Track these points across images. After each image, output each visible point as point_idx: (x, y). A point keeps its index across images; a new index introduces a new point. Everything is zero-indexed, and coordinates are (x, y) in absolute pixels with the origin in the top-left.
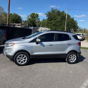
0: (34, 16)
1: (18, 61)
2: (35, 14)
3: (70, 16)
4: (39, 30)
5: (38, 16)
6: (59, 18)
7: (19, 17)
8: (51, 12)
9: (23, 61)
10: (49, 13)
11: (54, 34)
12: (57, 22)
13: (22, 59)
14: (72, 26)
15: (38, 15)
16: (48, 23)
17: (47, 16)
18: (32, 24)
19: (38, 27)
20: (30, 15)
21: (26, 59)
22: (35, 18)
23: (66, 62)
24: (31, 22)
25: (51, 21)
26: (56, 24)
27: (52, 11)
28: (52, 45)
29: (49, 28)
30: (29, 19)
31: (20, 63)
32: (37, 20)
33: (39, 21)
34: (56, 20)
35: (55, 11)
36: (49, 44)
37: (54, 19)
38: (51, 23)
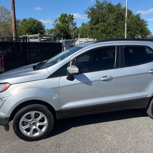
0: (66, 20)
1: (23, 129)
2: (67, 16)
3: (132, 12)
4: (76, 43)
5: (73, 19)
6: (111, 18)
7: (40, 24)
8: (95, 8)
9: (37, 128)
10: (92, 10)
11: (113, 47)
12: (109, 25)
13: (34, 124)
14: (138, 30)
15: (73, 16)
16: (92, 29)
17: (89, 16)
18: (62, 33)
19: (74, 38)
20: (59, 19)
21: (46, 122)
22: (67, 22)
23: (148, 116)
24: (61, 31)
25: (97, 25)
26: (107, 29)
27: (97, 6)
29: (94, 38)
30: (58, 26)
31: (29, 134)
32: (71, 26)
33: (75, 28)
34: (107, 22)
35: (104, 4)
36: (103, 77)
37: (103, 21)
38: (97, 29)
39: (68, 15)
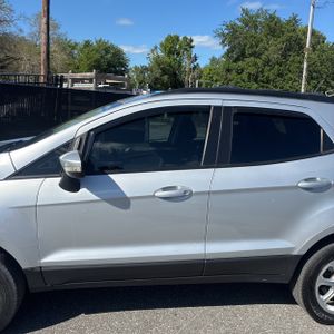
0: (176, 48)
2: (177, 40)
3: (325, 38)
5: (192, 47)
6: (273, 50)
7: (118, 54)
8: (240, 24)
10: (232, 28)
12: (267, 62)
15: (192, 41)
16: (229, 70)
17: (223, 42)
18: (166, 77)
20: (162, 45)
22: (178, 54)
24: (164, 72)
25: (240, 63)
26: (262, 72)
28: (185, 196)
30: (158, 61)
32: (186, 63)
33: (195, 67)
34: (263, 57)
35: (258, 17)
36: (164, 189)
37: (254, 54)
38: (240, 72)
39: (181, 38)
